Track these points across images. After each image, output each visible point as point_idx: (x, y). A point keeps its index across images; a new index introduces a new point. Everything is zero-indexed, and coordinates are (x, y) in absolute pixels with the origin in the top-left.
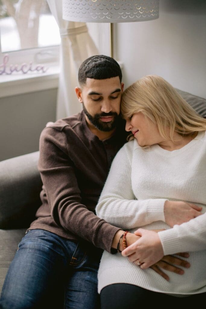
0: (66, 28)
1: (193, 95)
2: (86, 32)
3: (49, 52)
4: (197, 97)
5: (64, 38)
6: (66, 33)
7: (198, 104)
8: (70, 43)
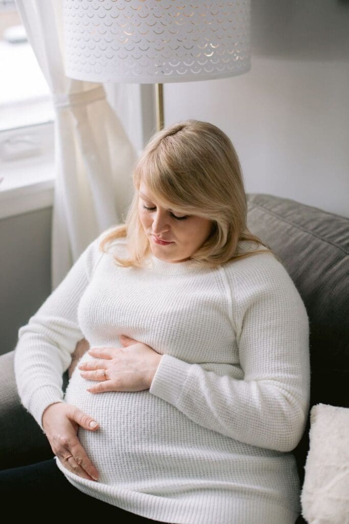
0: (67, 92)
1: (328, 213)
2: (103, 97)
3: (27, 138)
4: (336, 215)
5: (62, 112)
6: (67, 103)
7: (342, 229)
8: (74, 122)
